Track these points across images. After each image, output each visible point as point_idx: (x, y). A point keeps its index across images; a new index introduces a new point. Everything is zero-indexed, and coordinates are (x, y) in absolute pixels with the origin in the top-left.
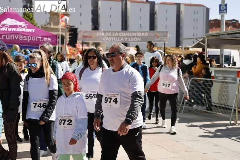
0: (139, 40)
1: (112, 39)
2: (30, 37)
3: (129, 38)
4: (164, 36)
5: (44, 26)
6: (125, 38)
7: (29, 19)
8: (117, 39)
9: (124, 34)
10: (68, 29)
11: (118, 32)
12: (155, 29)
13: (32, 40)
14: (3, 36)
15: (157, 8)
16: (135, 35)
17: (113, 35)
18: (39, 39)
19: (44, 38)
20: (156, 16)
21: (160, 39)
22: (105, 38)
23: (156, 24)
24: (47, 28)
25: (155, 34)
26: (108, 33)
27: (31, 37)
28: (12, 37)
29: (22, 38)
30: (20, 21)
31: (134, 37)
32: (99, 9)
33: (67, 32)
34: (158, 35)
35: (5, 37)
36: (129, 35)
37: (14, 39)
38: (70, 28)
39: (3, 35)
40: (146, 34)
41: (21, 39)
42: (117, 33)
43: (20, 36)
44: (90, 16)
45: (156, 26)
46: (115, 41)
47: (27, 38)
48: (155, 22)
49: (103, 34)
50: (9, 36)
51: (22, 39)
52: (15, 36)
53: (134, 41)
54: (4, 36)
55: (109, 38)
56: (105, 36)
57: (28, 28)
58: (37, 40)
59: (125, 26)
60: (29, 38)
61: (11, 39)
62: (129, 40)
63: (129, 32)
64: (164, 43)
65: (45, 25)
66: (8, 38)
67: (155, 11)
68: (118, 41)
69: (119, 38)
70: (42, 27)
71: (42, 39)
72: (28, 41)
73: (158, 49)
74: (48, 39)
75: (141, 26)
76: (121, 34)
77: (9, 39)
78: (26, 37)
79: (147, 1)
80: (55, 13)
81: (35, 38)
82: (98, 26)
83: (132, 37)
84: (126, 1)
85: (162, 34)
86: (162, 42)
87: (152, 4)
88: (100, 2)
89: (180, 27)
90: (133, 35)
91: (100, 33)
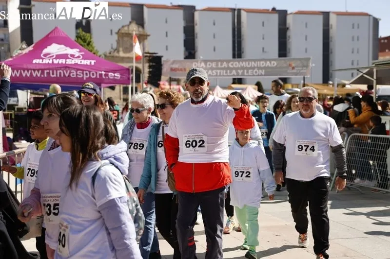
0: (261, 73)
1: (217, 73)
2: (88, 72)
3: (245, 71)
4: (304, 66)
5: (108, 55)
6: (239, 71)
7: (85, 44)
8: (226, 73)
9: (237, 64)
10: (147, 58)
11: (228, 61)
12: (288, 54)
13: (90, 77)
14: (46, 72)
15: (290, 20)
16: (256, 66)
17: (219, 66)
18: (101, 75)
19: (110, 74)
20: (288, 33)
21: (297, 70)
23: (288, 46)
24: (113, 57)
25: (288, 63)
26: (211, 63)
27: (90, 72)
28: (60, 73)
29: (75, 73)
30: (72, 48)
31: (253, 68)
32: (195, 25)
33: (146, 63)
34: (294, 65)
35: (48, 73)
36: (245, 66)
37: (62, 75)
38: (150, 56)
39: (46, 69)
40: (274, 64)
41: (73, 75)
42: (225, 63)
43: (72, 71)
44: (181, 37)
45: (289, 49)
46: (223, 76)
47: (83, 74)
48: (288, 42)
49: (203, 64)
50: (55, 71)
51: (75, 76)
52: (65, 71)
53: (254, 75)
54: (48, 71)
55: (212, 71)
56: (206, 68)
57: (84, 58)
58: (98, 77)
59: (238, 52)
60: (86, 74)
61: (58, 76)
62: (246, 74)
63: (246, 61)
64: (303, 77)
65: (110, 53)
66: (53, 74)
67: (287, 26)
68: (227, 76)
69: (228, 71)
70: (105, 56)
71: (106, 75)
72: (85, 79)
73: (292, 87)
74: (116, 75)
75: (265, 50)
76: (232, 65)
77: (55, 76)
78: (81, 72)
79: (274, 9)
80: (126, 34)
81: (95, 74)
82: (195, 53)
83: (251, 68)
84: (239, 10)
85: (299, 62)
86: (300, 75)
87: (283, 14)
88: (196, 14)
89: (330, 51)
90: (251, 65)
91: (198, 63)
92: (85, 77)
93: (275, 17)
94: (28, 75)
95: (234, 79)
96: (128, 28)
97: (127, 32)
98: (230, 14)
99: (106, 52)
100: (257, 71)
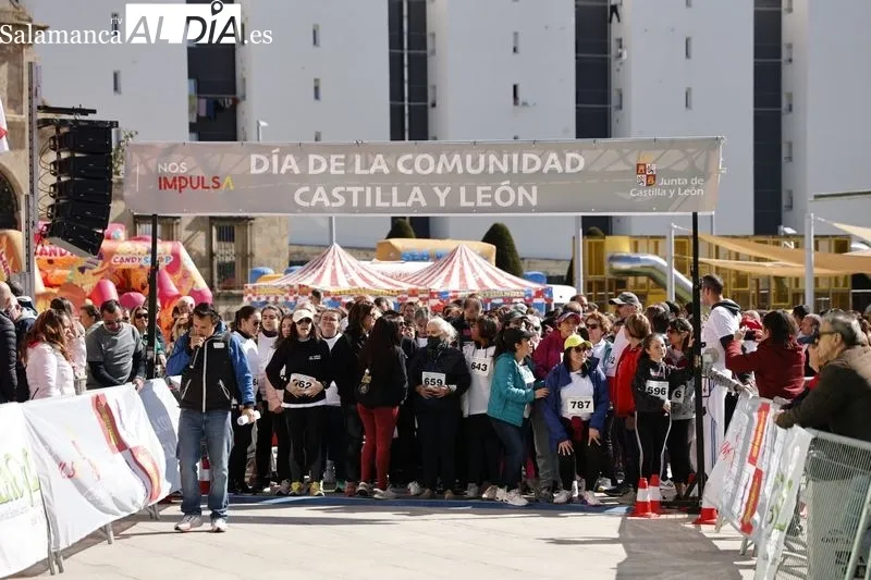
0: (526, 200)
1: (348, 196)
4: (693, 173)
6: (436, 189)
8: (386, 196)
9: (428, 162)
17: (358, 169)
21: (668, 188)
22: (305, 189)
26: (322, 159)
34: (653, 167)
55: (329, 192)
62: (464, 202)
63: (461, 149)
64: (689, 214)
69: (395, 191)
76: (410, 164)
83: (484, 177)
85: (675, 154)
86: (680, 208)
90: (487, 166)
91: (270, 157)
100: (511, 190)
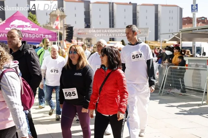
4: (145, 32)
5: (45, 26)
6: (113, 34)
7: (33, 20)
8: (106, 35)
9: (112, 30)
10: (66, 28)
11: (107, 29)
13: (36, 37)
15: (138, 8)
16: (121, 31)
17: (103, 32)
18: (41, 36)
19: (46, 36)
20: (138, 15)
21: (142, 34)
22: (96, 34)
24: (48, 27)
26: (98, 30)
27: (35, 34)
29: (28, 35)
30: (26, 22)
32: (90, 11)
33: (65, 30)
34: (140, 31)
36: (116, 32)
38: (67, 27)
41: (27, 36)
42: (106, 30)
43: (26, 34)
44: (83, 17)
45: (138, 23)
46: (105, 37)
47: (32, 35)
48: (137, 20)
49: (94, 31)
51: (28, 37)
53: (120, 37)
55: (99, 34)
56: (96, 33)
57: (33, 27)
58: (40, 37)
59: (112, 24)
60: (34, 36)
62: (116, 36)
63: (116, 29)
64: (145, 37)
65: (46, 25)
67: (137, 11)
68: (107, 37)
69: (108, 34)
70: (44, 26)
71: (44, 36)
72: (33, 38)
74: (49, 36)
75: (126, 24)
76: (109, 31)
78: (31, 34)
79: (130, 3)
80: (54, 15)
81: (38, 35)
82: (90, 25)
83: (119, 33)
84: (113, 3)
85: (143, 30)
86: (144, 36)
87: (135, 6)
88: (91, 5)
89: (158, 24)
90: (119, 31)
91: (92, 30)
92: (33, 37)
93: (131, 7)
94: (3, 36)
95: (110, 38)
96: (56, 12)
97: (55, 14)
98: (108, 5)
99: (44, 25)
100: (122, 34)
